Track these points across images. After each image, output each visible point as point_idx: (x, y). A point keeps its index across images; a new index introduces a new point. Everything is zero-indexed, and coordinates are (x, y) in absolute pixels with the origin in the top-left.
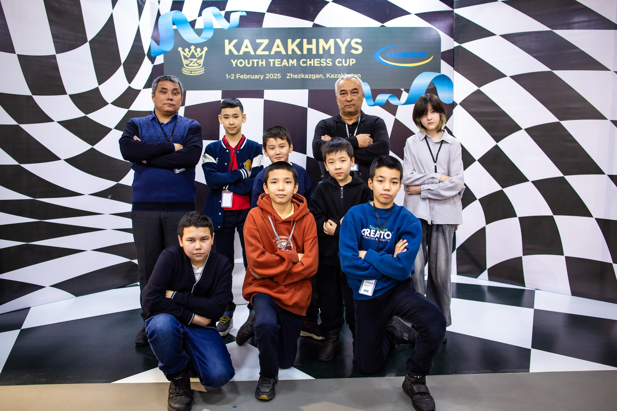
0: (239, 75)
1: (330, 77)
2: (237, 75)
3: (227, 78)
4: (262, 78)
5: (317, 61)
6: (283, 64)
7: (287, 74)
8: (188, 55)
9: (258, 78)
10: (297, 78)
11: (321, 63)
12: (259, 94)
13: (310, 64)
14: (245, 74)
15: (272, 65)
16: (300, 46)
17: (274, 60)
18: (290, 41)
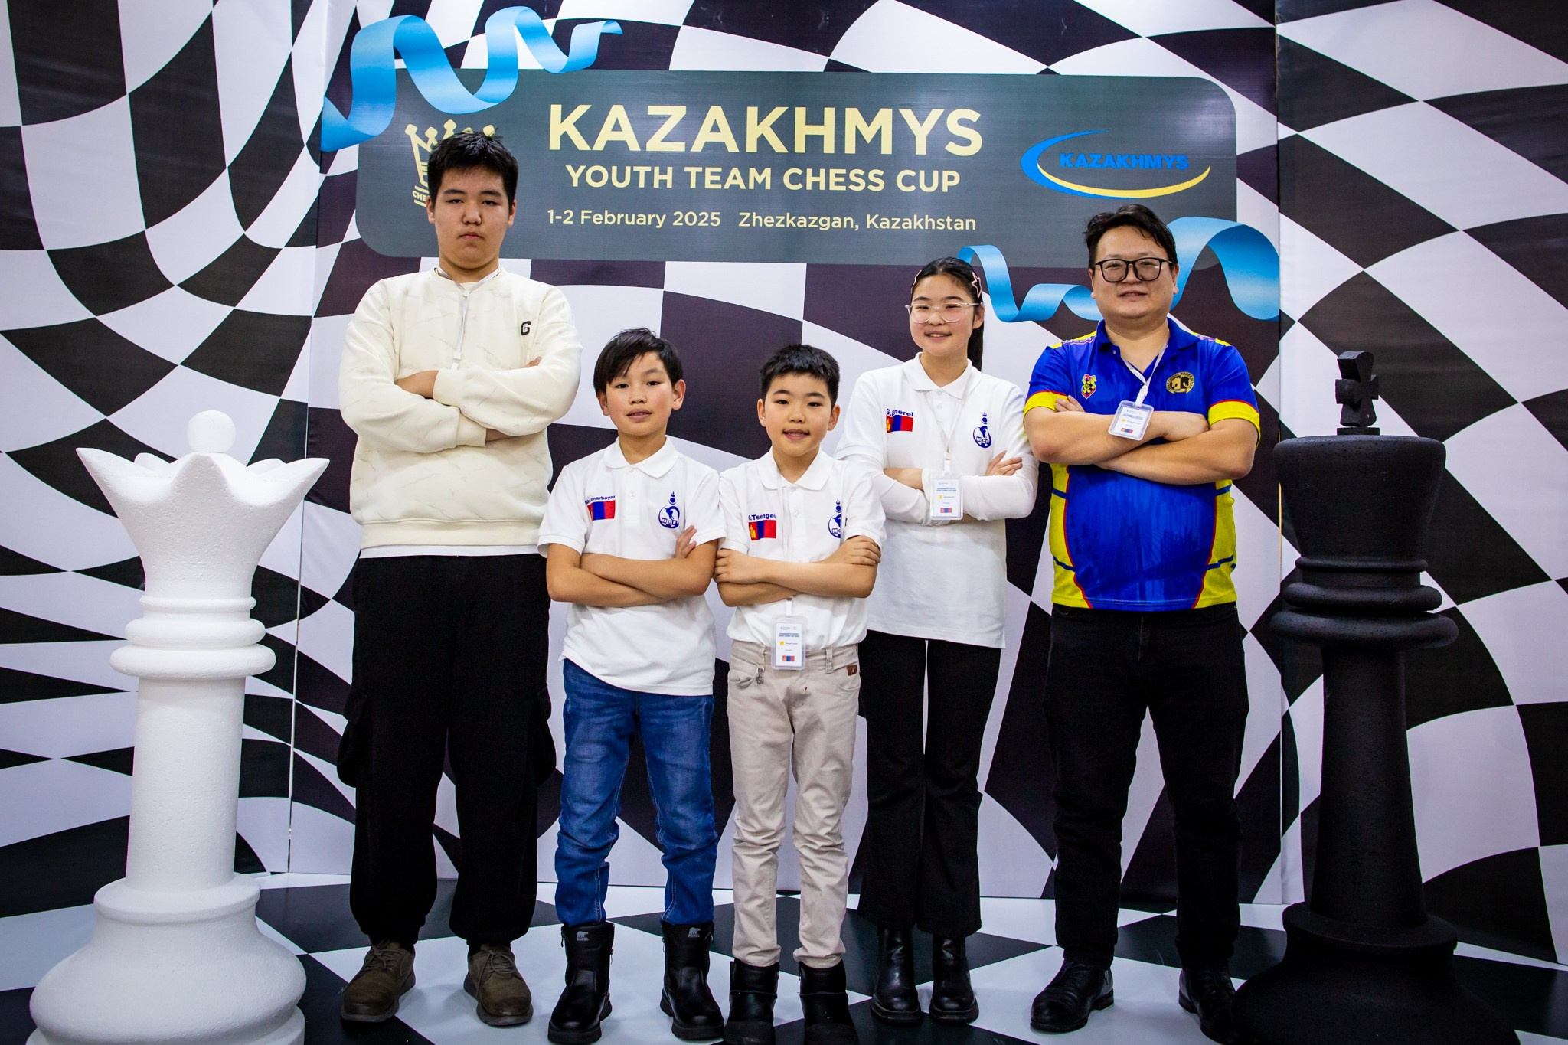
0: (590, 212)
1: (877, 227)
2: (583, 212)
3: (552, 222)
4: (661, 223)
5: (837, 175)
6: (730, 181)
7: (741, 214)
8: (433, 146)
9: (650, 223)
10: (772, 225)
11: (848, 182)
12: (649, 275)
13: (816, 185)
14: (606, 211)
15: (693, 185)
16: (785, 128)
17: (700, 170)
18: (752, 112)
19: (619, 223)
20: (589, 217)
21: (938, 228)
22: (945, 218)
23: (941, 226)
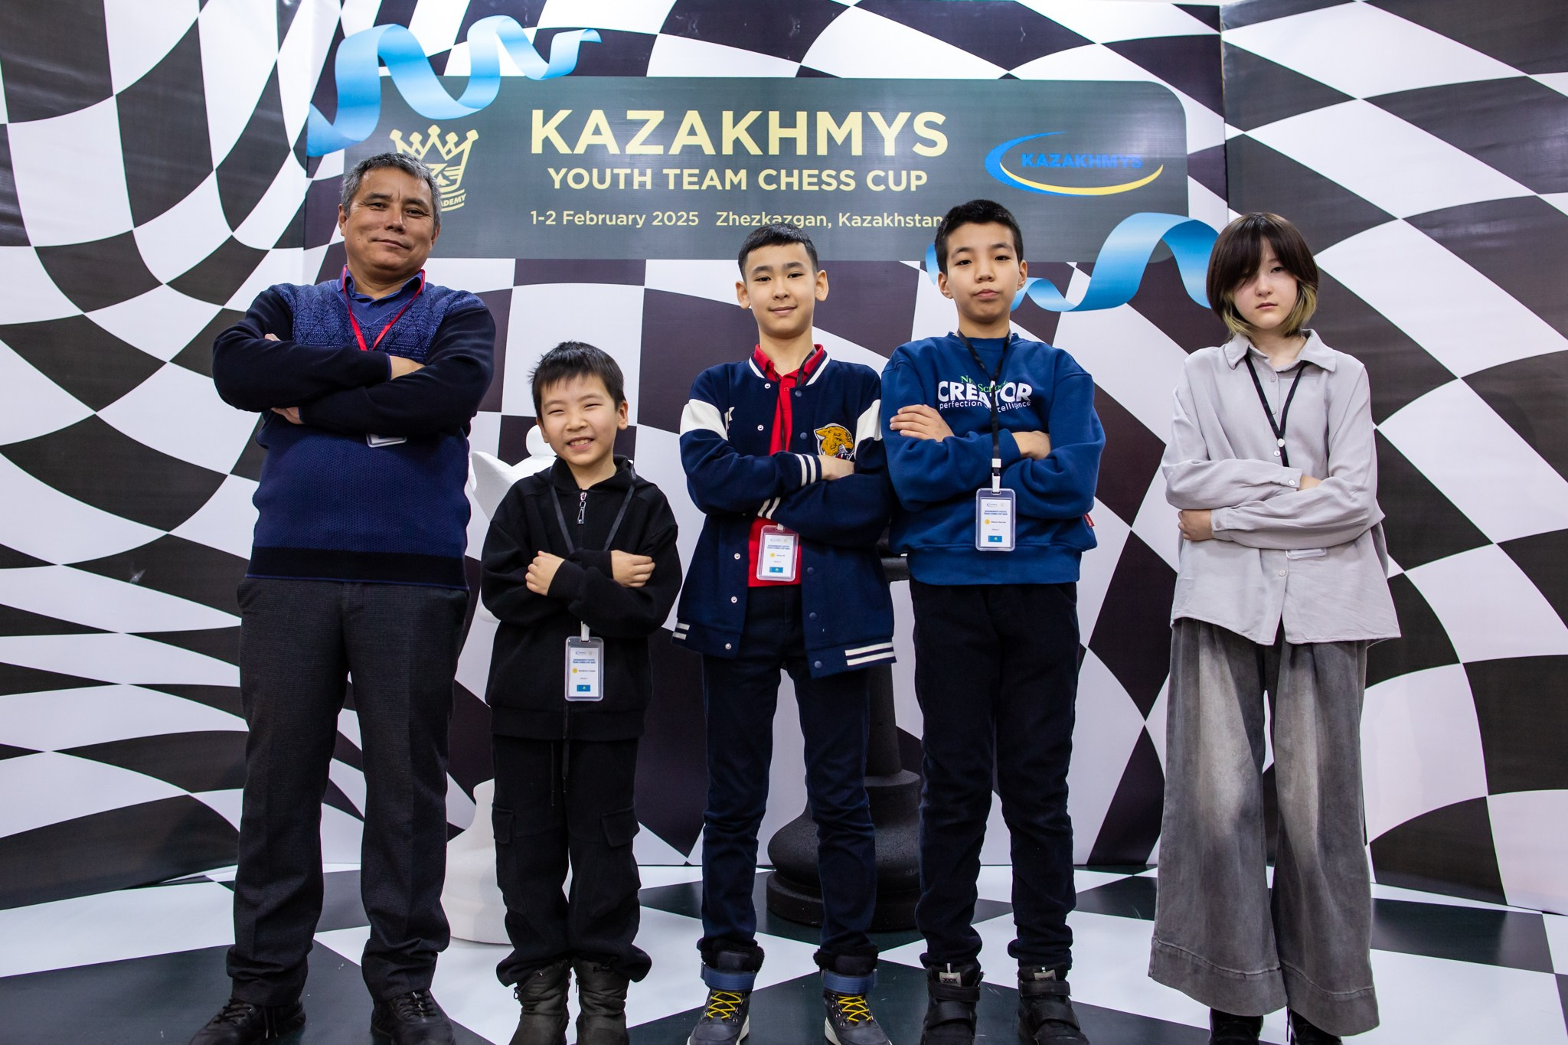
0: (572, 212)
1: (849, 225)
2: (565, 213)
3: (535, 222)
4: (641, 223)
5: (810, 176)
6: (707, 183)
7: (718, 213)
8: (417, 151)
9: (630, 223)
10: (748, 224)
11: (821, 182)
12: (628, 272)
13: (790, 185)
14: (588, 212)
15: (671, 186)
16: (759, 131)
17: (678, 171)
18: (728, 116)
19: (600, 223)
20: (571, 218)
21: (907, 225)
22: (914, 216)
23: (910, 224)
